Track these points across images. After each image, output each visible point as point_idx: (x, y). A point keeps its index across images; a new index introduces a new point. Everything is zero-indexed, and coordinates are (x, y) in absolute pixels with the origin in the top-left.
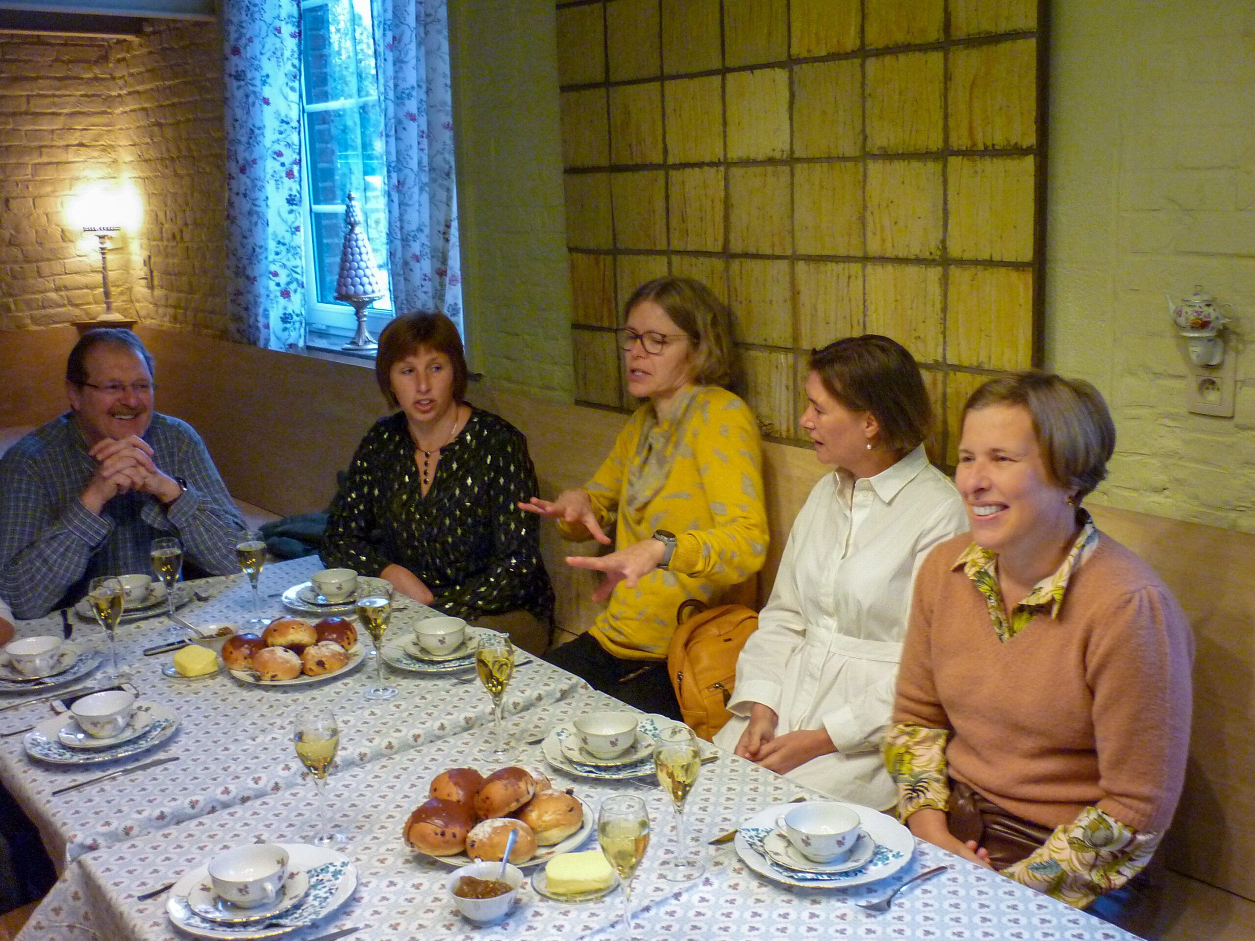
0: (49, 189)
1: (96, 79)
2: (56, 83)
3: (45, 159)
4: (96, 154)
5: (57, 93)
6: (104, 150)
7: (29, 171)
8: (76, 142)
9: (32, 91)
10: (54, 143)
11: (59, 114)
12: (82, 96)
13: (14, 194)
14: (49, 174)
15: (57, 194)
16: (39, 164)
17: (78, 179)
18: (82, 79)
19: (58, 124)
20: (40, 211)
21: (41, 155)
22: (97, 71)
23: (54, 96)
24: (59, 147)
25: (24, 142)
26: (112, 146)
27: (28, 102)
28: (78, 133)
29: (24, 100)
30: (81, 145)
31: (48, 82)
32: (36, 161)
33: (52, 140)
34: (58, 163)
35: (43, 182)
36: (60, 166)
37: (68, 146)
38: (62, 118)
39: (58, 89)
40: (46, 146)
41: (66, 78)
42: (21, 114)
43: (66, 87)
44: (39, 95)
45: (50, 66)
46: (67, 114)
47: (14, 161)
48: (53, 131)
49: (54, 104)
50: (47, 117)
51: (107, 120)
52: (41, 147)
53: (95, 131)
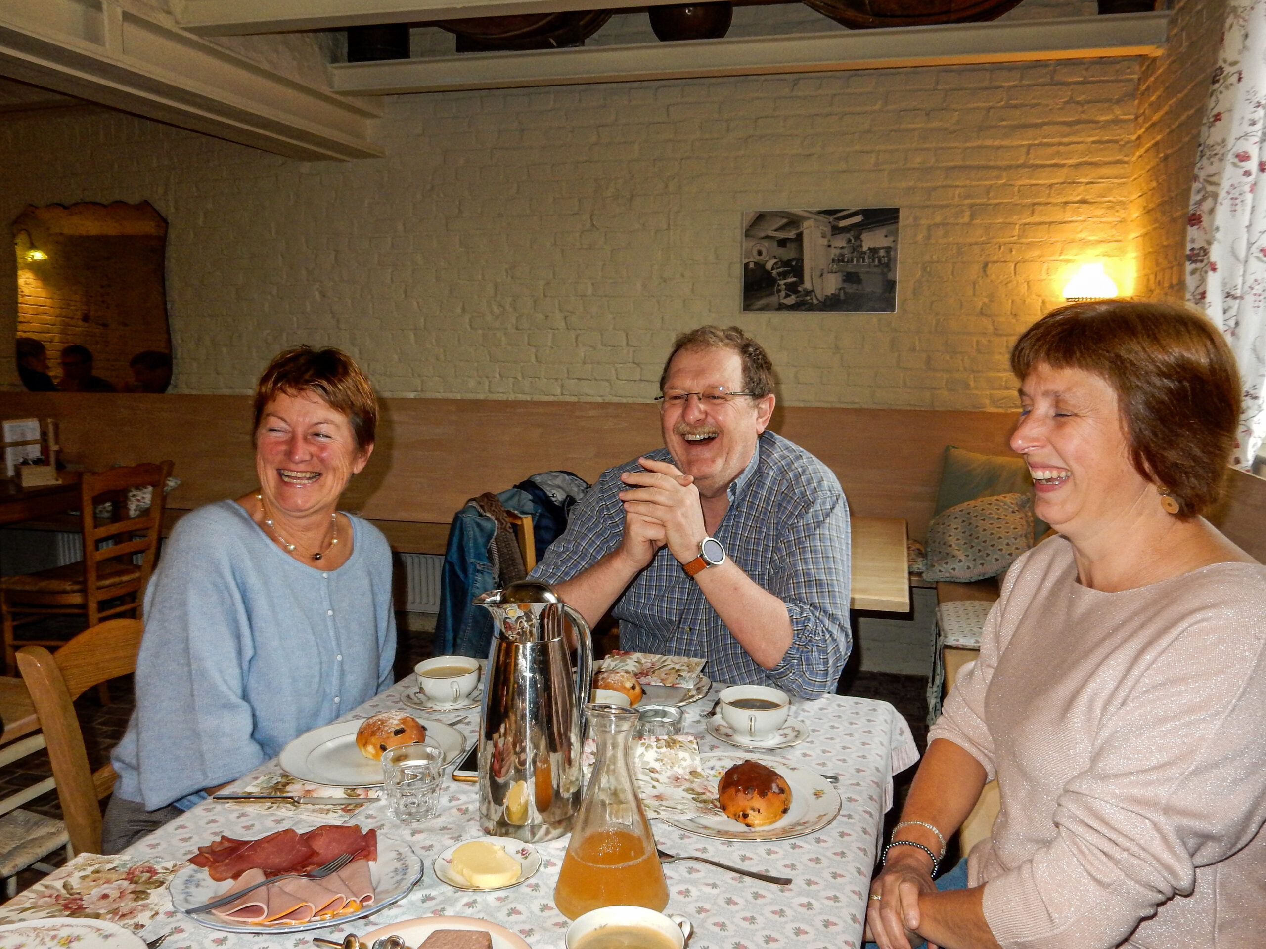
0: (1036, 253)
1: (1116, 121)
2: (1066, 129)
3: (1036, 219)
4: (1099, 212)
5: (1065, 140)
6: (1111, 208)
7: (1016, 232)
8: (1078, 198)
9: (1035, 139)
10: (1050, 200)
11: (1063, 166)
12: (1094, 142)
13: (995, 258)
14: (1040, 235)
15: (1044, 259)
16: (1029, 224)
17: (1072, 241)
18: (1097, 122)
19: (1060, 176)
20: (1021, 279)
21: (1033, 213)
22: (1118, 111)
23: (1060, 144)
24: (1056, 204)
25: (1016, 199)
26: (1121, 203)
27: (1028, 153)
28: (1082, 188)
29: (1024, 150)
30: (1083, 202)
31: (1057, 128)
32: (1027, 221)
33: (1049, 196)
34: (1051, 223)
35: (1030, 245)
36: (1053, 226)
37: (1066, 203)
38: (1065, 170)
39: (1065, 136)
40: (1039, 204)
41: (1078, 122)
42: (1018, 166)
43: (1074, 134)
44: (1041, 144)
45: (1061, 109)
46: (1072, 166)
47: (1001, 221)
48: (1051, 186)
49: (1059, 154)
50: (1048, 169)
51: (1122, 171)
52: (1034, 204)
53: (1104, 184)
